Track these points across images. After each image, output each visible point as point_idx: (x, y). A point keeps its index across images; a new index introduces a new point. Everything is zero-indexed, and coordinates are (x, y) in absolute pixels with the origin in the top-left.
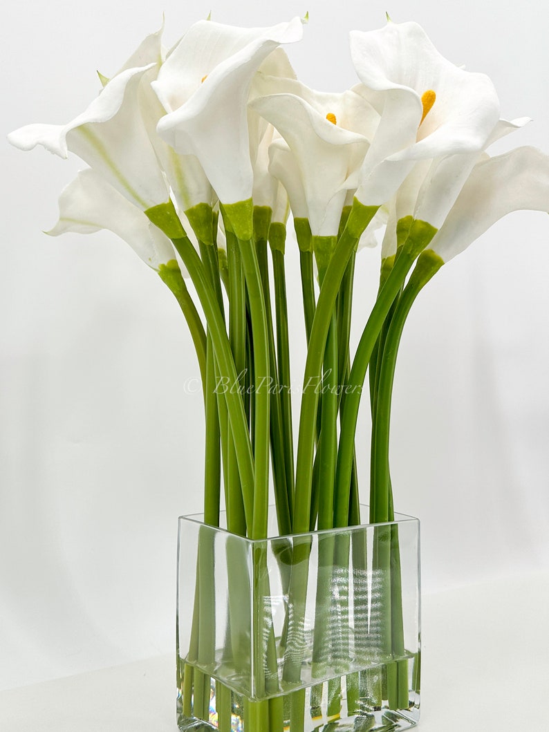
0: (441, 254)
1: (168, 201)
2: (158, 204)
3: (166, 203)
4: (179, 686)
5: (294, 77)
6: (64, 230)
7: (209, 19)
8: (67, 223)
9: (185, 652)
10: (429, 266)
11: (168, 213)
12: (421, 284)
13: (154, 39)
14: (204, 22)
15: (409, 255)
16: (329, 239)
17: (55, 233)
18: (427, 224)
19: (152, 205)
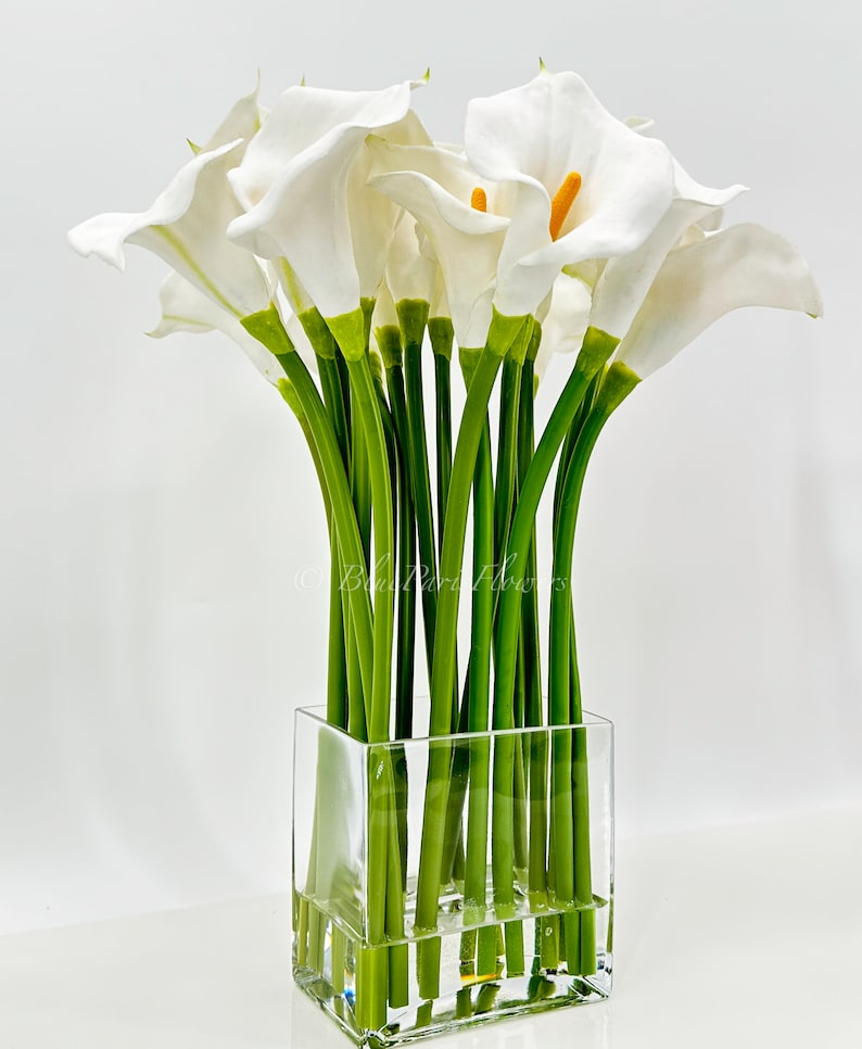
0: (632, 367)
1: (268, 308)
2: (256, 311)
3: (266, 310)
4: (295, 929)
5: (429, 143)
6: (170, 330)
7: (303, 84)
8: (171, 323)
9: (301, 884)
10: (619, 383)
11: (269, 323)
12: (610, 407)
13: (248, 104)
14: (296, 88)
15: (582, 373)
16: (478, 352)
17: (159, 334)
18: (603, 334)
19: (247, 314)
